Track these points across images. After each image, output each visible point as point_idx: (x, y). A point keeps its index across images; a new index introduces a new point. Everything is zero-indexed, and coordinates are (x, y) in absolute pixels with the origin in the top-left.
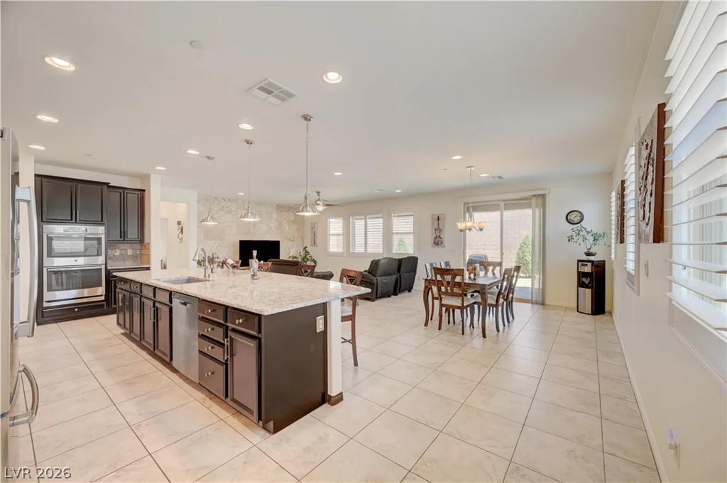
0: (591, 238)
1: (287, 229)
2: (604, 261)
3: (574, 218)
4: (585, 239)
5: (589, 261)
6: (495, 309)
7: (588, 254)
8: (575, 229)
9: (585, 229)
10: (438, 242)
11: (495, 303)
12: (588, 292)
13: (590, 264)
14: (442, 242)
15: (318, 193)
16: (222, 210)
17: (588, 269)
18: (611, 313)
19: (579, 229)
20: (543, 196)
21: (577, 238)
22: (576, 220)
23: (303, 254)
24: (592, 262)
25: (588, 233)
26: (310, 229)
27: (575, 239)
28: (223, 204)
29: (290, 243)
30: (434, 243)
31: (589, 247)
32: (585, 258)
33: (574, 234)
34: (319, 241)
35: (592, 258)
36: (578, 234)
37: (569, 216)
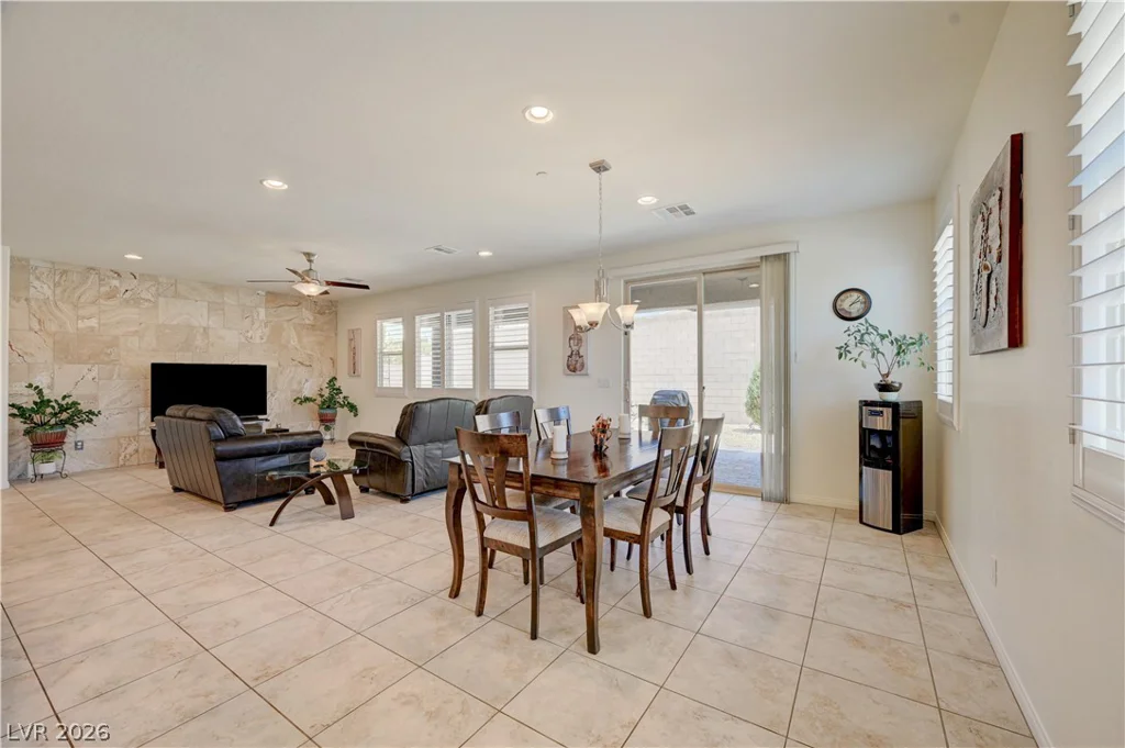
0: (888, 350)
1: (294, 342)
2: (920, 402)
3: (850, 307)
4: (876, 352)
5: (885, 404)
6: (636, 547)
7: (884, 387)
8: (853, 330)
9: (876, 329)
10: (575, 365)
11: (638, 531)
12: (885, 476)
13: (888, 412)
14: (583, 365)
15: (309, 256)
16: (111, 296)
17: (883, 423)
18: (936, 527)
19: (861, 328)
20: (783, 258)
21: (859, 350)
22: (854, 312)
23: (326, 393)
24: (895, 406)
25: (883, 337)
26: (346, 342)
27: (855, 354)
28: (115, 283)
29: (302, 369)
30: (568, 367)
31: (885, 371)
32: (876, 396)
33: (852, 342)
34: (362, 367)
35: (891, 397)
36: (862, 342)
37: (839, 302)
